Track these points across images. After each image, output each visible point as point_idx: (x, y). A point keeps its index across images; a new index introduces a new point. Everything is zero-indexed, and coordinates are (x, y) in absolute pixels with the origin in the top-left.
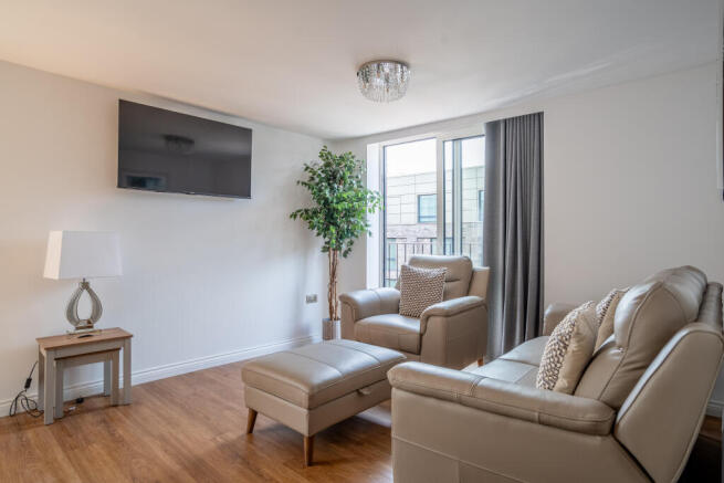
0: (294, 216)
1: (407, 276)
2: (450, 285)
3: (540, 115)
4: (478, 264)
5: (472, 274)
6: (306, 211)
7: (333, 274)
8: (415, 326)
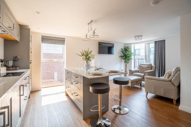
0: (120, 57)
1: (140, 67)
2: (148, 68)
3: (165, 40)
4: (153, 65)
5: (152, 67)
6: (122, 56)
7: (126, 66)
8: (143, 74)
